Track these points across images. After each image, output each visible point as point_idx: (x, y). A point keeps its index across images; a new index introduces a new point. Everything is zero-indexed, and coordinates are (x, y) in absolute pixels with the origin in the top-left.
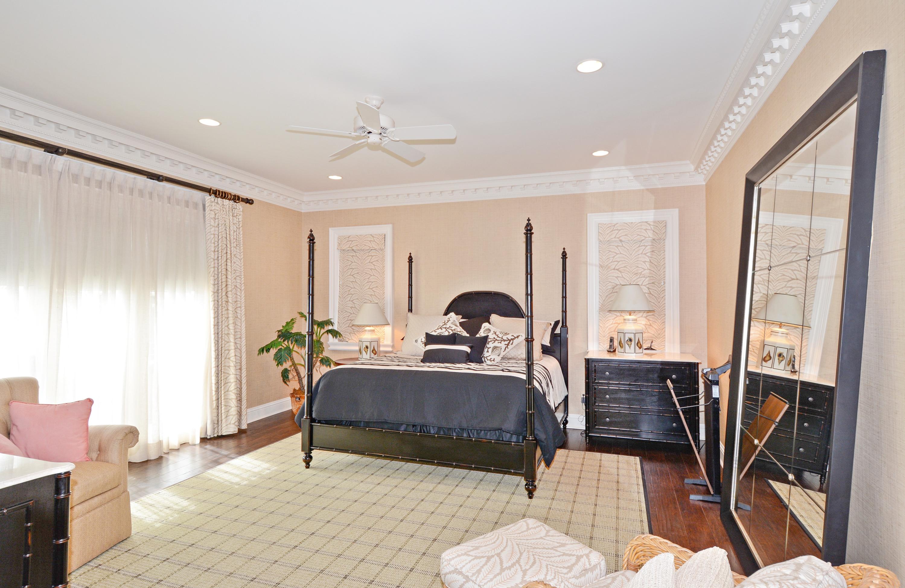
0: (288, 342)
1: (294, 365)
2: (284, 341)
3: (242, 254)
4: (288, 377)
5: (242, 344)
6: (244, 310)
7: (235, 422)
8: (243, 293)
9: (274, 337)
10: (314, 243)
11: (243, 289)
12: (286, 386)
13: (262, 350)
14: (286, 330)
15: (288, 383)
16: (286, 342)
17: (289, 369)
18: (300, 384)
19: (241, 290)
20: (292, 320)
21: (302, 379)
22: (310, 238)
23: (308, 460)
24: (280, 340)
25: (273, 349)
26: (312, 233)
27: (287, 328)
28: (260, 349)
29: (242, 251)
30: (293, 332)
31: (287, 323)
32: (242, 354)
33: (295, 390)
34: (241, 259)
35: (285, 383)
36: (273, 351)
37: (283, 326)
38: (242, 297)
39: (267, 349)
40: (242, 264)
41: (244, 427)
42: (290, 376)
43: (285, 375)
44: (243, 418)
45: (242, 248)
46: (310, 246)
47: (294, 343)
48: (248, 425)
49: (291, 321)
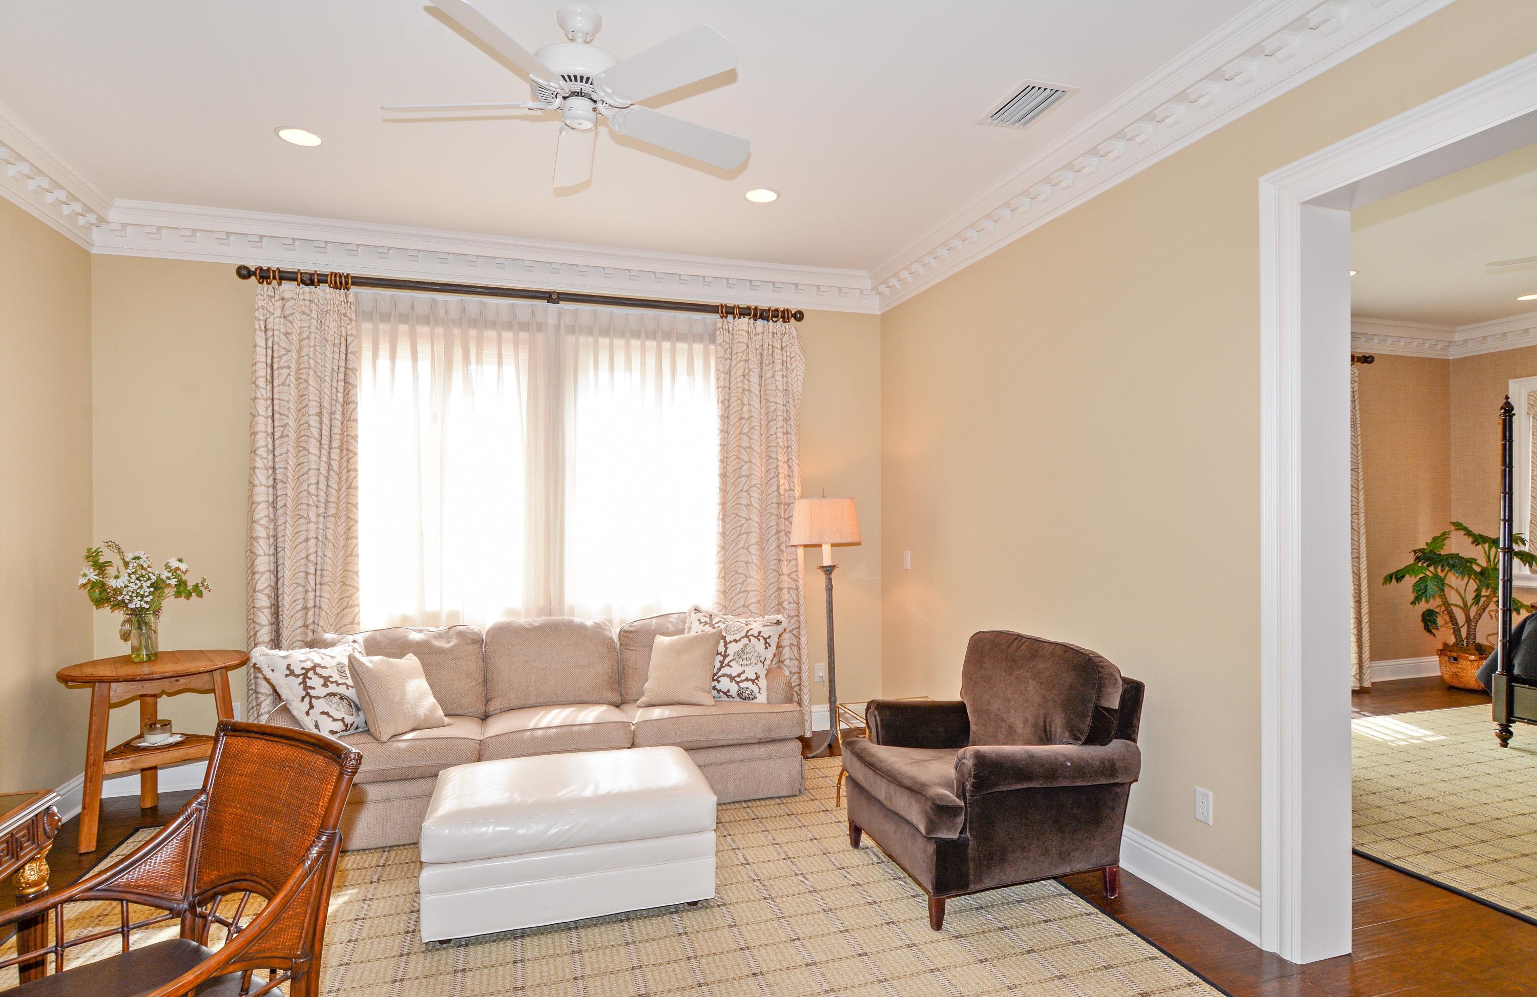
0: (1435, 568)
1: (1447, 605)
2: (1428, 566)
3: (1359, 437)
4: (1435, 622)
5: (1361, 566)
6: (1363, 518)
7: (1356, 674)
8: (1361, 493)
9: (1410, 559)
10: (1511, 416)
11: (1360, 488)
12: (1432, 636)
13: (1389, 578)
14: (1431, 551)
15: (1434, 631)
16: (1432, 569)
17: (1437, 610)
18: (1455, 636)
19: (1358, 489)
20: (1444, 534)
21: (1460, 628)
22: (1505, 409)
23: (1505, 736)
24: (1420, 564)
25: (1411, 576)
26: (1509, 400)
27: (1433, 545)
28: (1386, 577)
29: (1359, 433)
30: (1442, 553)
31: (1435, 539)
32: (1362, 581)
33: (1445, 645)
34: (1358, 445)
35: (1429, 631)
36: (1410, 581)
37: (1427, 544)
38: (1360, 500)
39: (1398, 576)
40: (1360, 453)
41: (1367, 684)
42: (1440, 621)
43: (1429, 620)
44: (1364, 671)
45: (1359, 429)
46: (1504, 420)
47: (1447, 569)
48: (1373, 684)
49: (1441, 536)
